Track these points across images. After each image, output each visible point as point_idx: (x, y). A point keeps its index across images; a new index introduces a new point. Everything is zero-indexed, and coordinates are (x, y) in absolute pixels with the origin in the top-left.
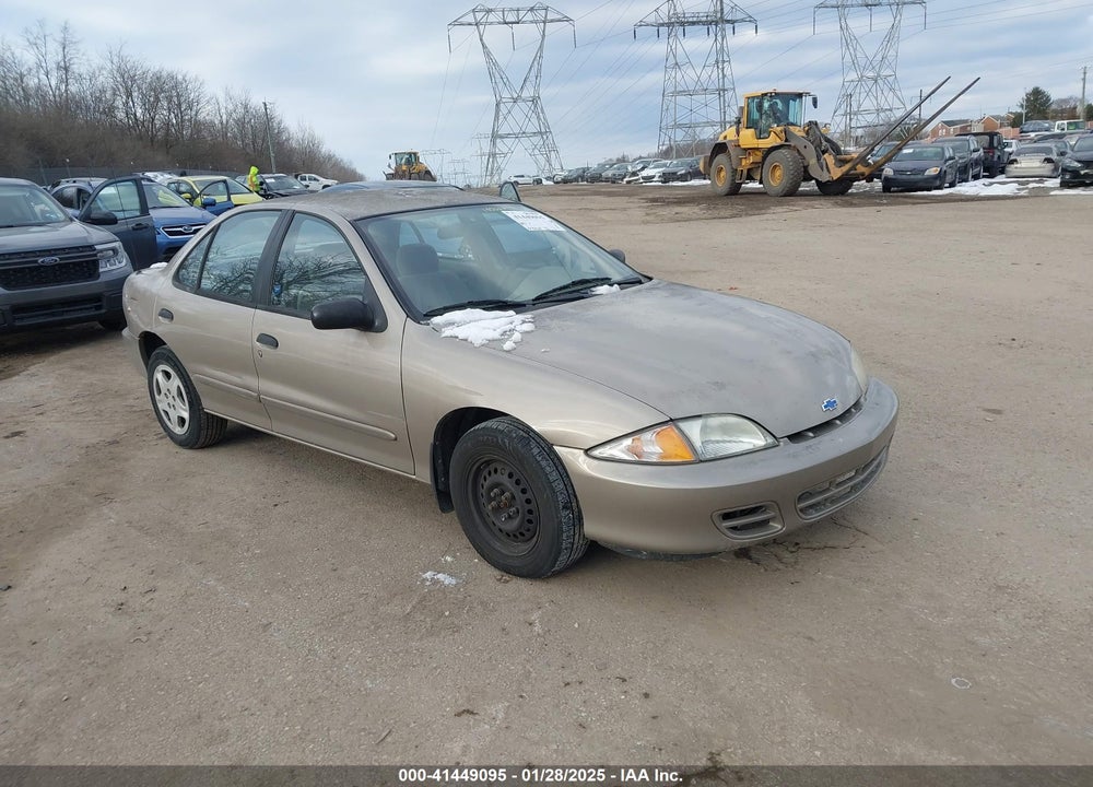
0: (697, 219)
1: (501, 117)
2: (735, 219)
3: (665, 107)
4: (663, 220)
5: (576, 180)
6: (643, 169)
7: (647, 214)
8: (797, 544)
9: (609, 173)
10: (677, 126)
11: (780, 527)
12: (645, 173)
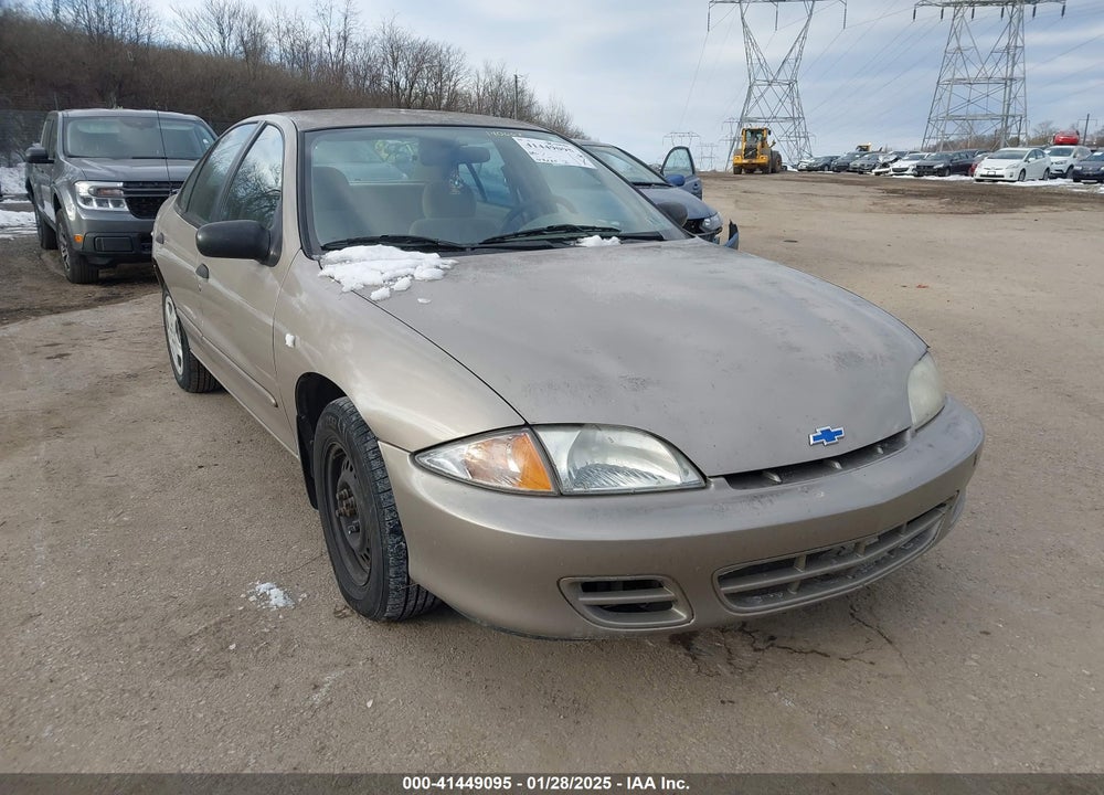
0: (930, 213)
1: (753, 100)
2: (976, 216)
3: (938, 96)
4: (889, 211)
5: (822, 168)
6: (896, 160)
7: (874, 204)
8: (772, 638)
9: (858, 163)
10: (949, 118)
11: (685, 616)
12: (896, 165)
